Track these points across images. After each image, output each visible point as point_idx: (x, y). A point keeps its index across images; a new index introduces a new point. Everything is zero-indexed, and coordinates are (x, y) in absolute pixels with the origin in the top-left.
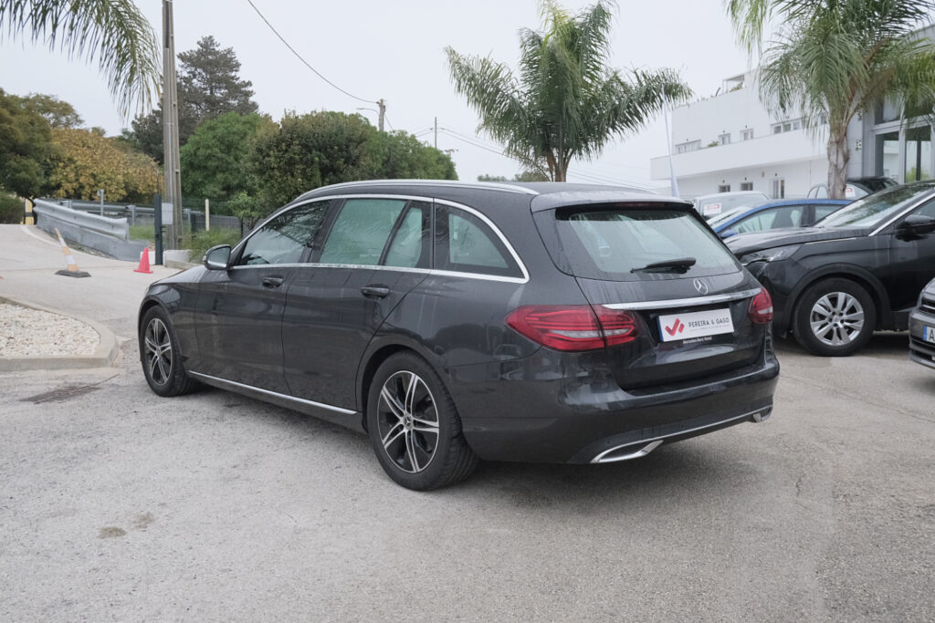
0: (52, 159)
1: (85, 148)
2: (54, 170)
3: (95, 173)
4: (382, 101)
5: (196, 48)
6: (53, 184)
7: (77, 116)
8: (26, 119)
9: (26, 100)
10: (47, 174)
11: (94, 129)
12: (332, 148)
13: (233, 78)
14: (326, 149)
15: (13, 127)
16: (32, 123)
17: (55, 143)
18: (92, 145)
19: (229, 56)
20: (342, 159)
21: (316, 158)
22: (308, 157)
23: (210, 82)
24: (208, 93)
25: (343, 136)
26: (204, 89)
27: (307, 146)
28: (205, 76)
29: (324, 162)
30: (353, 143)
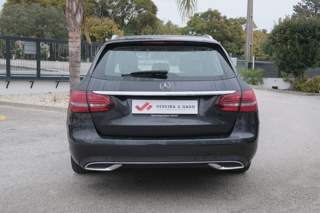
0: (241, 43)
1: (255, 38)
2: (242, 47)
3: (257, 48)
6: (241, 52)
7: (255, 25)
8: (233, 27)
9: (236, 20)
10: (239, 49)
11: (263, 30)
12: (306, 32)
14: (303, 32)
15: (227, 30)
16: (235, 29)
17: (243, 36)
18: (258, 37)
20: (311, 37)
21: (297, 37)
22: (293, 36)
23: (315, 7)
24: (314, 11)
25: (312, 26)
26: (312, 10)
27: (294, 31)
28: (313, 4)
29: (301, 38)
30: (317, 29)
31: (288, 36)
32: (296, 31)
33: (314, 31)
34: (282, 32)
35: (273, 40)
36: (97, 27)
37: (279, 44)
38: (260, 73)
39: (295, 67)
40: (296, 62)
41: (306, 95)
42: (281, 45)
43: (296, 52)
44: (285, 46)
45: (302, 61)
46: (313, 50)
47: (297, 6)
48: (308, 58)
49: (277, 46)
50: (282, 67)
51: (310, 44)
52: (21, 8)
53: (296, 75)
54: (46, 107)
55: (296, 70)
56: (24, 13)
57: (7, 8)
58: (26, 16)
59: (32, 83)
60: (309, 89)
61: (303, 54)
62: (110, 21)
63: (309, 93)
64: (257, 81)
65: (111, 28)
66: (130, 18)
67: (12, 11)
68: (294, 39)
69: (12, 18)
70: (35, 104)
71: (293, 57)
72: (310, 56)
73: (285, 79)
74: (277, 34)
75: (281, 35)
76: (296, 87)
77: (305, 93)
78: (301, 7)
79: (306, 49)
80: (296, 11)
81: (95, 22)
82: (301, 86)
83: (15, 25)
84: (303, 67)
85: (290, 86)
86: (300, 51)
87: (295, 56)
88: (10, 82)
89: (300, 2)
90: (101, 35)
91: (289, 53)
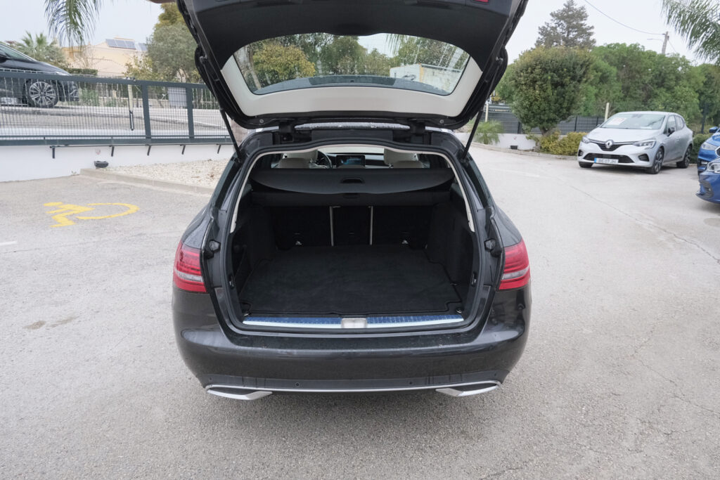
4: (667, 33)
5: (562, 7)
12: (563, 70)
13: (582, 25)
14: (558, 70)
19: (582, 11)
20: (569, 78)
21: (549, 78)
22: (545, 76)
23: (568, 28)
24: (566, 35)
25: (572, 62)
26: (563, 33)
27: (546, 69)
28: (565, 25)
29: (555, 79)
30: (579, 66)
31: (538, 77)
32: (550, 69)
33: (574, 69)
34: (529, 71)
35: (516, 81)
36: (278, 58)
37: (524, 87)
38: (495, 127)
39: (544, 120)
40: (545, 113)
41: (557, 158)
42: (527, 90)
43: (546, 99)
44: (531, 90)
45: (554, 112)
46: (570, 96)
47: (544, 27)
48: (562, 108)
49: (521, 90)
50: (526, 120)
51: (567, 89)
52: (177, 31)
53: (544, 130)
54: (198, 188)
55: (545, 124)
56: (181, 38)
57: (158, 31)
58: (184, 42)
59: (182, 147)
60: (560, 150)
61: (556, 101)
62: (297, 50)
63: (560, 156)
64: (490, 138)
65: (298, 60)
66: (323, 45)
67: (165, 36)
68: (545, 81)
69: (166, 45)
70: (183, 183)
71: (541, 107)
72: (565, 105)
73: (528, 136)
74: (522, 74)
75: (528, 75)
76: (543, 147)
77: (554, 156)
78: (549, 29)
79: (562, 95)
80: (541, 34)
81: (277, 51)
82: (550, 145)
83: (170, 55)
84: (554, 120)
85: (534, 145)
86: (553, 98)
87: (544, 105)
88: (152, 147)
89: (547, 22)
90: (285, 70)
91: (537, 100)
